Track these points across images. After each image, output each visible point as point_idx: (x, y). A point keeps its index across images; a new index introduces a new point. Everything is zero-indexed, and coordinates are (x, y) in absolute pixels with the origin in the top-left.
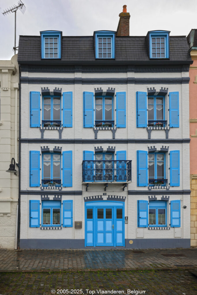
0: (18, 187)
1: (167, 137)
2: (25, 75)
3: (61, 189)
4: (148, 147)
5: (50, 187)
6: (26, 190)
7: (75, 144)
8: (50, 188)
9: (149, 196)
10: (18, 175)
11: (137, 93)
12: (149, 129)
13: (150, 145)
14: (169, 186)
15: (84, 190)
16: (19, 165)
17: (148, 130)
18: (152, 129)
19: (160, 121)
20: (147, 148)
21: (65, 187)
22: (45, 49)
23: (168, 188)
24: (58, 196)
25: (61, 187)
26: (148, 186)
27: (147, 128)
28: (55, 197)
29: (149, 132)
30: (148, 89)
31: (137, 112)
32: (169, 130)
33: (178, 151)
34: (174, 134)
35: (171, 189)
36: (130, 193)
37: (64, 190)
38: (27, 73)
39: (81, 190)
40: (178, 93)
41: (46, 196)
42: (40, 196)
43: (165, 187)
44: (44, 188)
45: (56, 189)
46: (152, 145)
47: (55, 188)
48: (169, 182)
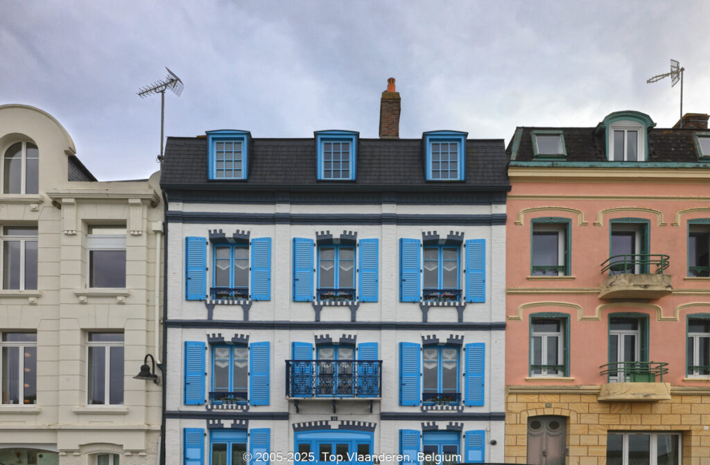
0: (161, 404)
1: (460, 318)
2: (174, 207)
3: (248, 408)
4: (423, 337)
5: (225, 405)
6: (176, 410)
7: (276, 331)
8: (225, 408)
9: (422, 422)
10: (161, 383)
11: (401, 240)
12: (424, 304)
13: (425, 333)
14: (463, 405)
15: (293, 410)
16: (163, 367)
17: (421, 307)
18: (429, 304)
19: (448, 291)
20: (421, 339)
21: (255, 406)
22: (217, 161)
23: (460, 408)
24: (241, 420)
25: (247, 405)
26: (421, 405)
27: (421, 304)
28: (235, 422)
29: (425, 310)
30: (424, 233)
31: (401, 274)
32: (464, 307)
33: (483, 345)
34: (473, 314)
35: (467, 410)
36: (385, 417)
37: (253, 410)
38: (181, 204)
39: (287, 411)
40: (483, 241)
41: (216, 422)
42: (205, 421)
43: (455, 408)
44: (212, 408)
45: (237, 408)
46: (431, 333)
47: (234, 408)
48: (463, 398)
